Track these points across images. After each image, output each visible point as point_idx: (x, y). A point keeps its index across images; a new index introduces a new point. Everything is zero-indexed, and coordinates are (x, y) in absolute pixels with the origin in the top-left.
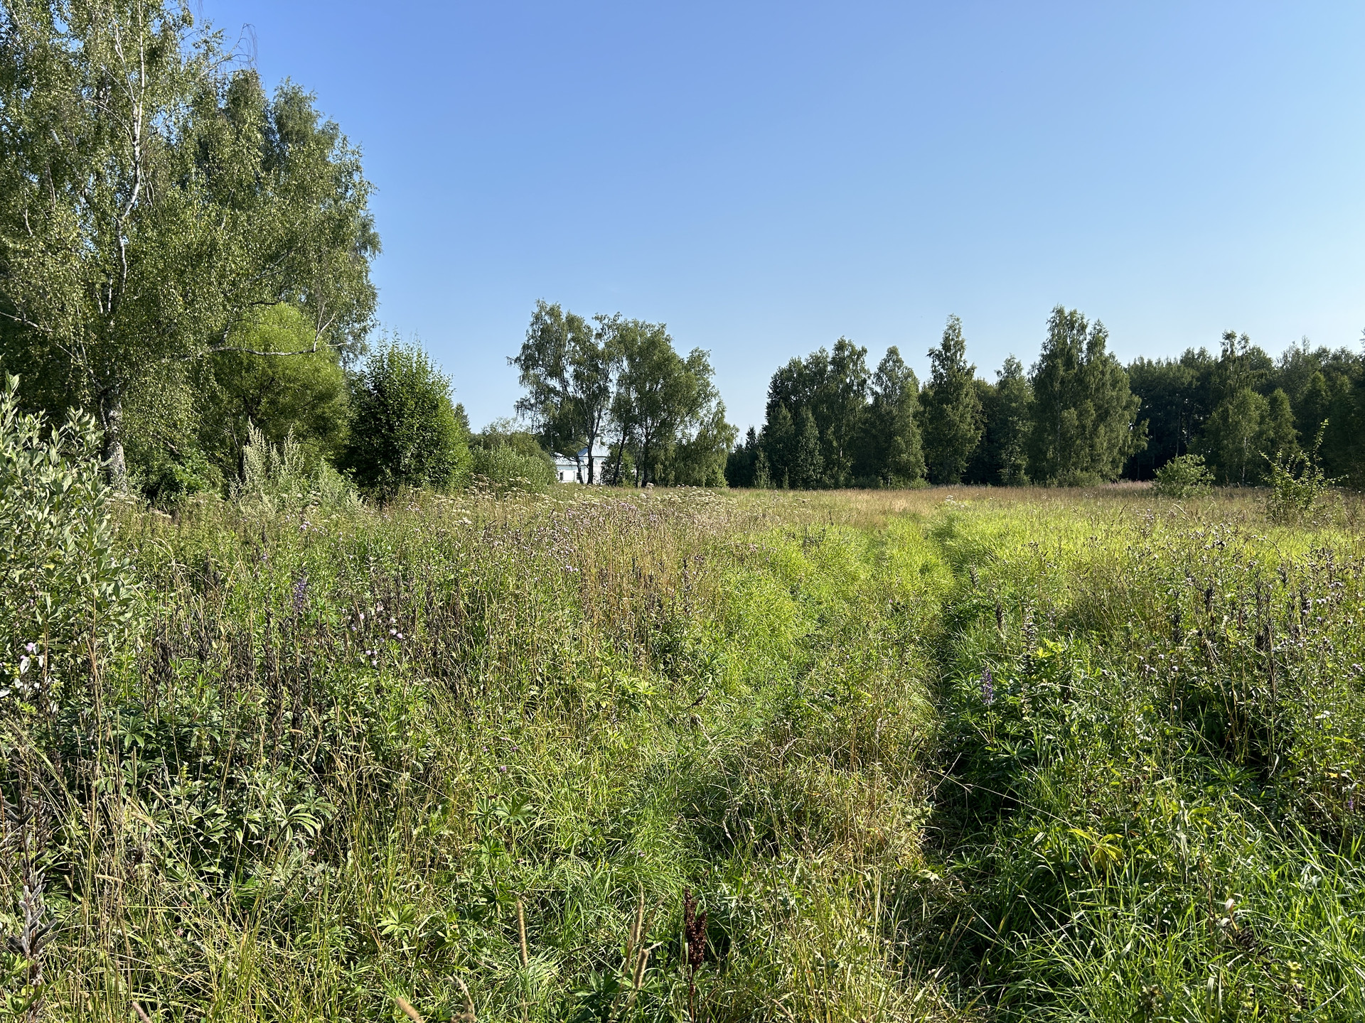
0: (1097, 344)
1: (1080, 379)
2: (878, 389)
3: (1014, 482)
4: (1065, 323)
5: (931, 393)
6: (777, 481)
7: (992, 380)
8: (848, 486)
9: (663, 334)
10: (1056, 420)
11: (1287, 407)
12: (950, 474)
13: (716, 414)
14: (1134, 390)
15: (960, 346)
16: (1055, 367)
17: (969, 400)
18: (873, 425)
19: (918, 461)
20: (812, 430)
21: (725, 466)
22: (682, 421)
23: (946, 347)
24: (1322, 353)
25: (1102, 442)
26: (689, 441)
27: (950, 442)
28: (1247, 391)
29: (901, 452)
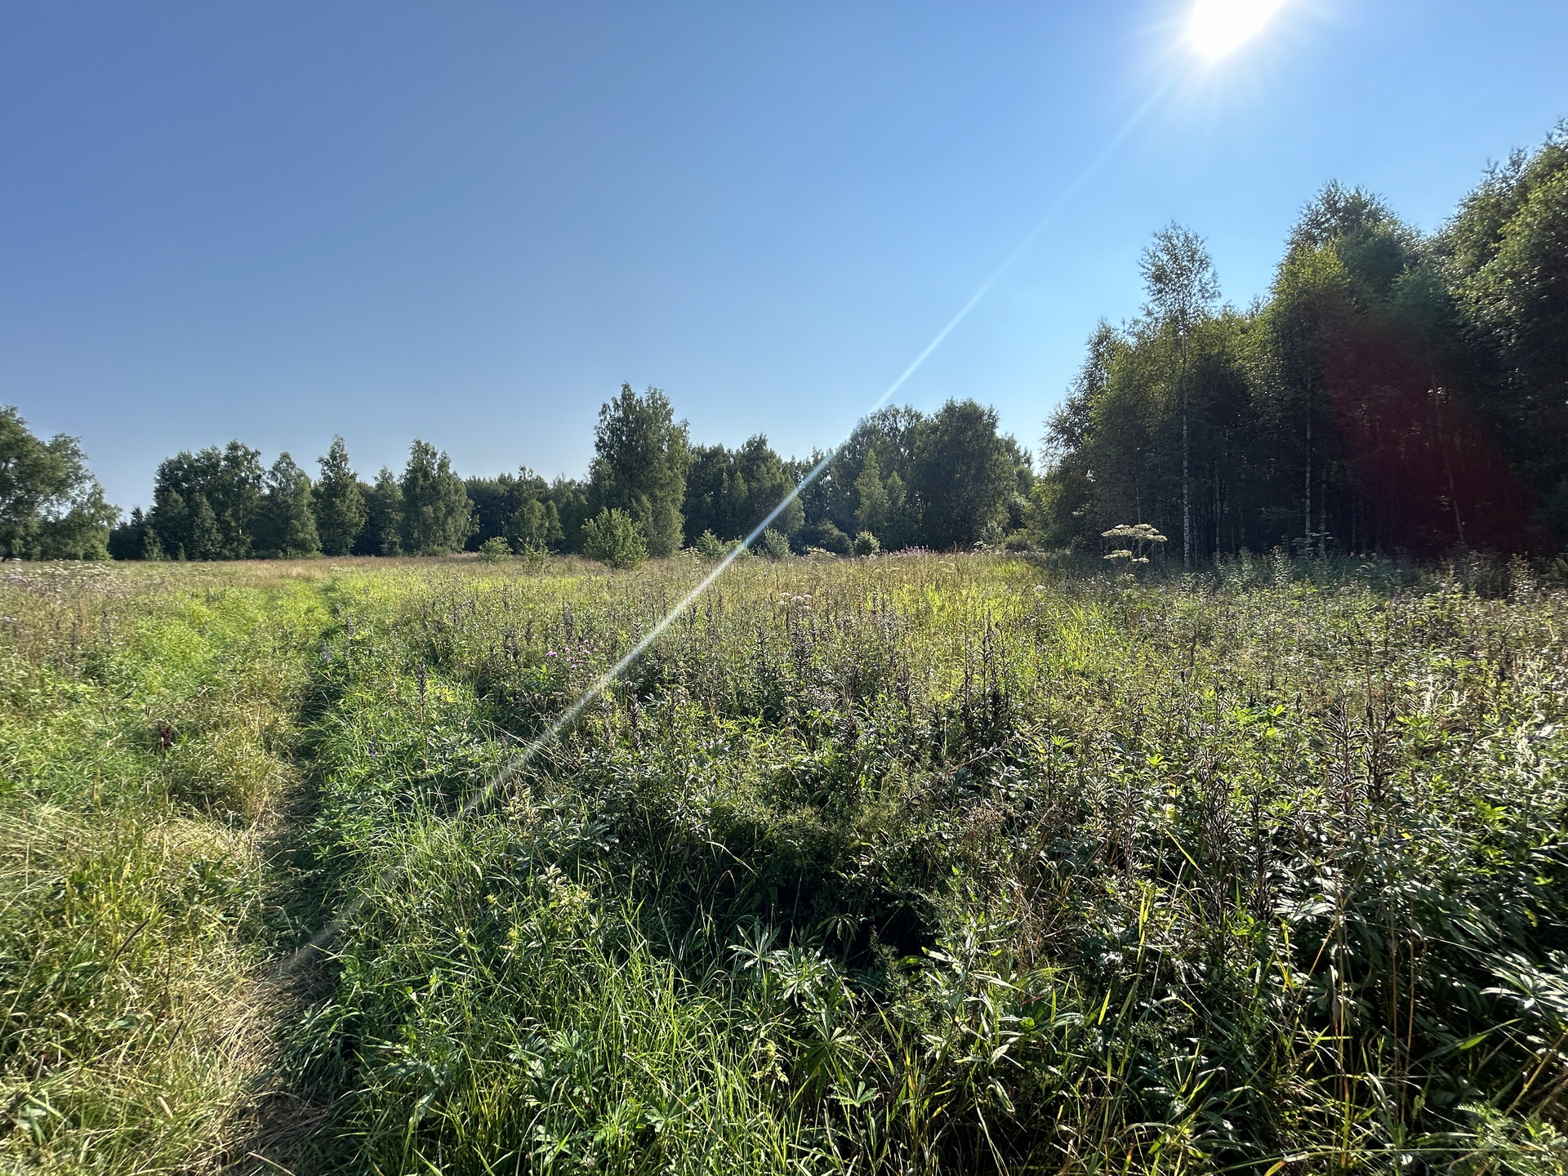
0: (443, 466)
1: (433, 487)
2: (274, 484)
3: (391, 553)
4: (421, 450)
5: (322, 490)
6: (171, 552)
7: (373, 484)
8: (248, 557)
9: (13, 415)
10: (419, 513)
12: (341, 548)
13: (91, 495)
14: (469, 496)
15: (344, 458)
16: (416, 478)
17: (354, 496)
18: (270, 510)
19: (313, 539)
20: (207, 512)
21: (107, 540)
22: (46, 499)
23: (334, 458)
25: (450, 526)
26: (57, 519)
27: (341, 524)
28: (534, 501)
29: (298, 531)
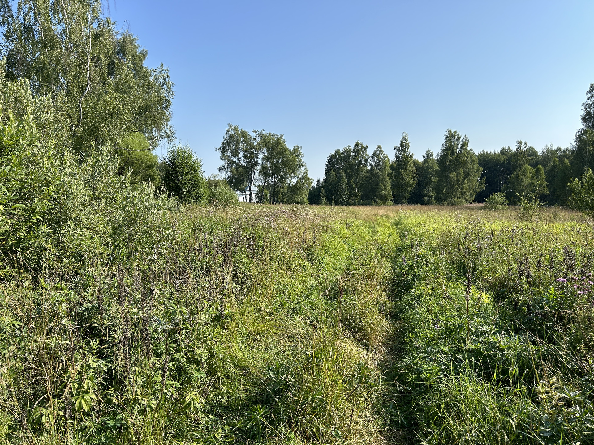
0: (464, 145)
1: (457, 160)
2: (373, 163)
3: (429, 203)
4: (451, 136)
5: (395, 165)
6: (330, 202)
7: (421, 160)
8: (359, 204)
9: (282, 139)
10: (447, 177)
11: (543, 172)
12: (402, 200)
13: (304, 173)
14: (480, 165)
15: (407, 145)
16: (447, 155)
17: (411, 168)
18: (370, 178)
19: (389, 194)
20: (344, 180)
21: (308, 195)
22: (290, 176)
23: (402, 145)
24: (559, 150)
25: (466, 186)
26: (292, 185)
27: (403, 186)
28: (526, 166)
29: (382, 190)
